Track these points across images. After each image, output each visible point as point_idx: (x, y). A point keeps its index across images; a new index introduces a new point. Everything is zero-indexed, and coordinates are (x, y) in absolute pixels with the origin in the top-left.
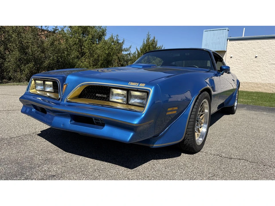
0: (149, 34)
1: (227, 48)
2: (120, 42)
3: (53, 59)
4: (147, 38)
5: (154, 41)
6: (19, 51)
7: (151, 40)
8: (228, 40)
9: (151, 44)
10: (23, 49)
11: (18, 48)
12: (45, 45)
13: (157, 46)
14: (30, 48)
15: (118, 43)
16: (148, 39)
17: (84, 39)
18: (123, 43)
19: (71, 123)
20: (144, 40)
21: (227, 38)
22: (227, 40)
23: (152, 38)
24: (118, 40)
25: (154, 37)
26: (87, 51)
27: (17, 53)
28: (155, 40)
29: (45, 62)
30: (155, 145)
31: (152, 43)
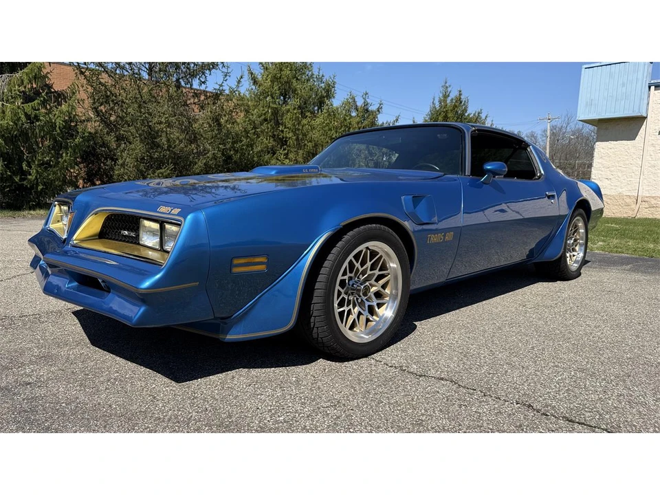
0: (447, 85)
1: (647, 110)
2: (372, 108)
3: (215, 157)
4: (441, 95)
5: (459, 100)
6: (141, 141)
7: (452, 99)
8: (653, 88)
9: (451, 108)
10: (151, 138)
11: (140, 135)
12: (196, 126)
13: (468, 112)
14: (164, 135)
15: (367, 110)
16: (446, 96)
17: (284, 108)
18: (378, 111)
19: (70, 285)
20: (434, 99)
21: (648, 83)
22: (650, 87)
23: (453, 95)
24: (366, 104)
25: (460, 91)
26: (291, 134)
27: (138, 147)
28: (462, 97)
29: (196, 163)
30: (230, 337)
31: (455, 106)
